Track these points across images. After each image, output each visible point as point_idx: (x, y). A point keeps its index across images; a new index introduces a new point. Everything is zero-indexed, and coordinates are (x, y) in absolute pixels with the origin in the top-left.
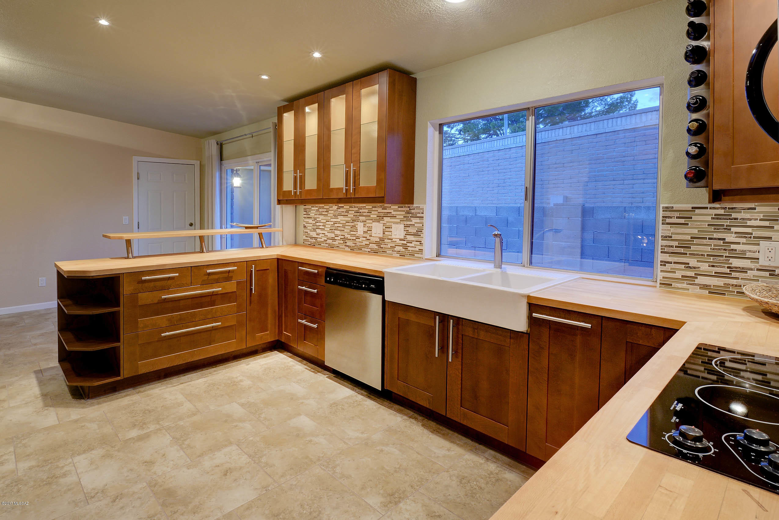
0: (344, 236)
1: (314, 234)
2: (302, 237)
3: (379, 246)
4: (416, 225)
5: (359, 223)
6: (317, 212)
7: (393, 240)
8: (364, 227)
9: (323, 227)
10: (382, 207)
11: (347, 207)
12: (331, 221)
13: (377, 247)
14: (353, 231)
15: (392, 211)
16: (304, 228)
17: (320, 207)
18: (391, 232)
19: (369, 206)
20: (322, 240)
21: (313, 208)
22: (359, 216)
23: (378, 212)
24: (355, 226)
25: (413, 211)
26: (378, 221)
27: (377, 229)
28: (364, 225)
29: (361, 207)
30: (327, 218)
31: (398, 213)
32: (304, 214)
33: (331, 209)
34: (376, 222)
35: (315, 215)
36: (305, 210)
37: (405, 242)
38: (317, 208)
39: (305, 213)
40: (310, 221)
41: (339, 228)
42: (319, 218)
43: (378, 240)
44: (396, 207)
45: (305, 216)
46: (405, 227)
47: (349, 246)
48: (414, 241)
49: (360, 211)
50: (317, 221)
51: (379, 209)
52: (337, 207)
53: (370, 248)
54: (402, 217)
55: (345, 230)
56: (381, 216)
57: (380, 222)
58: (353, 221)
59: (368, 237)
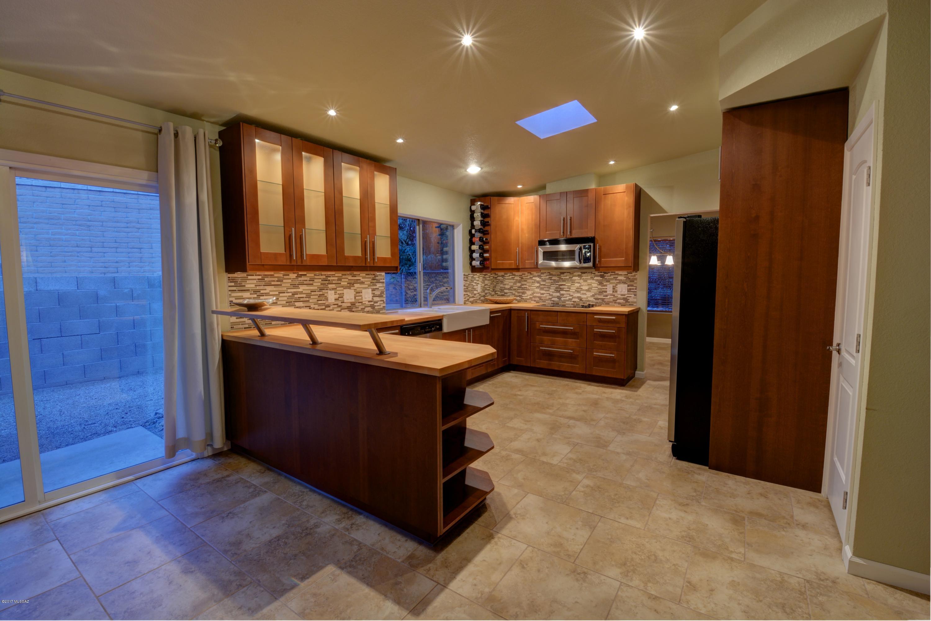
3: (351, 310)
4: (380, 288)
5: (329, 292)
7: (363, 303)
8: (335, 294)
10: (351, 275)
11: (311, 274)
12: (289, 292)
14: (322, 300)
15: (360, 278)
17: (265, 275)
18: (361, 296)
19: (339, 274)
22: (327, 284)
23: (349, 280)
24: (324, 295)
25: (377, 278)
26: (349, 288)
27: (349, 296)
28: (335, 292)
29: (329, 275)
30: (280, 289)
31: (366, 279)
34: (347, 288)
37: (372, 303)
41: (302, 299)
43: (349, 305)
44: (364, 275)
46: (372, 290)
48: (379, 301)
49: (329, 278)
51: (348, 277)
52: (296, 275)
54: (369, 283)
55: (311, 301)
56: (351, 283)
57: (350, 288)
58: (321, 290)
59: (340, 304)
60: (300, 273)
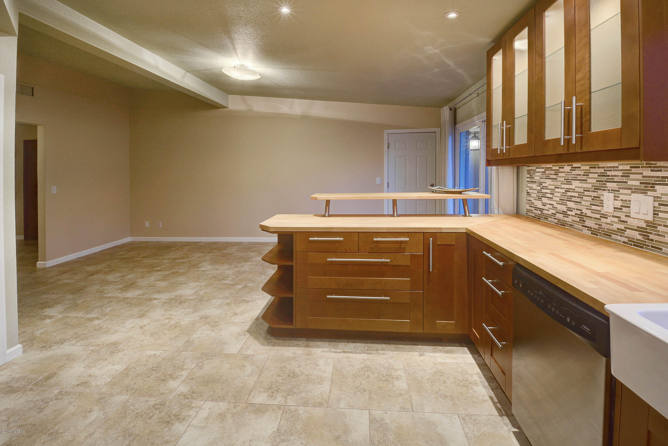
0: (582, 210)
1: (539, 204)
2: (525, 207)
3: (646, 236)
5: (606, 194)
6: (542, 174)
8: (615, 200)
9: (551, 196)
10: (650, 167)
11: (585, 167)
12: (562, 188)
13: (640, 237)
16: (527, 194)
17: (547, 168)
19: (624, 166)
20: (550, 213)
21: (538, 170)
22: (605, 181)
23: (643, 177)
24: (600, 198)
26: (644, 192)
28: (615, 196)
29: (610, 167)
30: (556, 183)
32: (527, 178)
33: (561, 170)
34: (638, 193)
35: (540, 178)
36: (529, 172)
38: (543, 170)
39: (528, 176)
40: (534, 186)
41: (573, 199)
42: (546, 183)
43: (644, 225)
45: (529, 180)
47: (589, 227)
49: (609, 173)
50: (543, 186)
51: (644, 171)
52: (570, 168)
53: (626, 237)
55: (583, 203)
56: (649, 184)
57: (646, 193)
58: (596, 189)
59: (623, 218)
60: (575, 165)
